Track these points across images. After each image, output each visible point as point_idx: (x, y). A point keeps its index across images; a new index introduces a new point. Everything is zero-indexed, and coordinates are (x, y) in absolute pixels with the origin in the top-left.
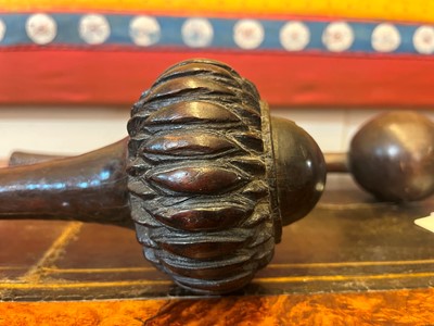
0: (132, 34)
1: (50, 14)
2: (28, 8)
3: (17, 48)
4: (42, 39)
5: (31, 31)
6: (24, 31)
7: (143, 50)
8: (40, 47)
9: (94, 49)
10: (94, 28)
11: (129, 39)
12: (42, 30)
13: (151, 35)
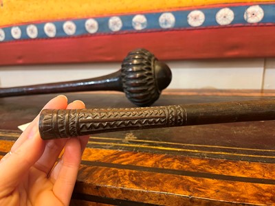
0: (133, 25)
1: (95, 18)
2: (85, 17)
3: (82, 36)
4: (92, 31)
5: (87, 27)
6: (84, 28)
7: (139, 32)
8: (92, 35)
9: (116, 34)
10: (115, 24)
11: (132, 27)
12: (92, 26)
13: (143, 24)
